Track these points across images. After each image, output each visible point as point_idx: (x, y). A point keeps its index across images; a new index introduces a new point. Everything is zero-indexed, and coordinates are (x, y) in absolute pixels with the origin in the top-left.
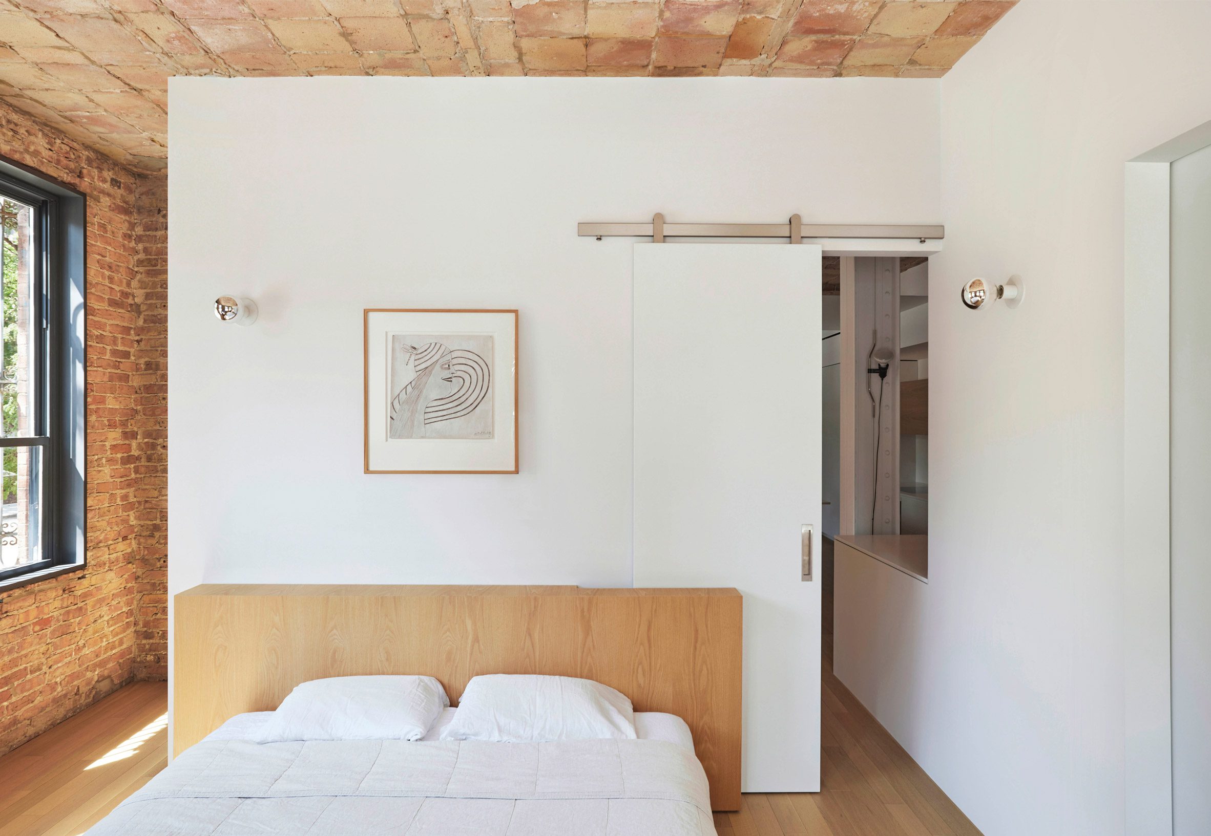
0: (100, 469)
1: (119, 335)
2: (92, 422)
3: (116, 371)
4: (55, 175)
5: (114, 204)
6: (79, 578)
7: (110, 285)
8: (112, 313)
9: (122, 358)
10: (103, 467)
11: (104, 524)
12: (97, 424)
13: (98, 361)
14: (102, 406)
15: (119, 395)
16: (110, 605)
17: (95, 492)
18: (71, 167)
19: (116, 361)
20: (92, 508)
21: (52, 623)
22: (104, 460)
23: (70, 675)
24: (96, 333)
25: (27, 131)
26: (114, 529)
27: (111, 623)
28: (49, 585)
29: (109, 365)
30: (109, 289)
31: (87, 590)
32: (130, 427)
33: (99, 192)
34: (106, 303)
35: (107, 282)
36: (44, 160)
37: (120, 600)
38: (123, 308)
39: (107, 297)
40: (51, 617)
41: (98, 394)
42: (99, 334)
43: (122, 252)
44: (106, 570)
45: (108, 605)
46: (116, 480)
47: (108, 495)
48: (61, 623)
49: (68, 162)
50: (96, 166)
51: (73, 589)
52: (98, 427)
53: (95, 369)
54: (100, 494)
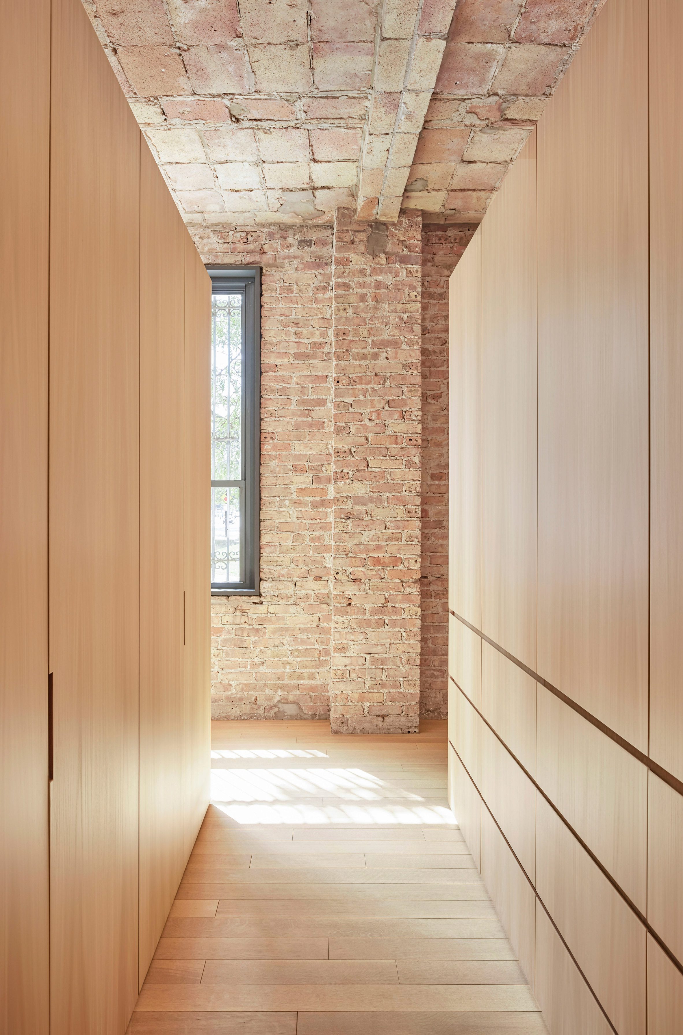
0: (281, 509)
1: (310, 385)
2: (272, 467)
3: (305, 419)
4: (232, 262)
5: (303, 263)
6: (254, 603)
7: (297, 340)
8: (299, 365)
9: (315, 406)
10: (285, 508)
11: (287, 561)
12: (278, 469)
13: (280, 412)
14: (285, 453)
15: (308, 442)
16: (295, 636)
17: (276, 529)
18: (249, 249)
19: (306, 410)
20: (272, 544)
21: (223, 633)
22: (287, 502)
23: (244, 684)
24: (278, 387)
25: (200, 238)
26: (299, 567)
27: (296, 654)
28: (219, 601)
29: (295, 414)
30: (295, 345)
31: (264, 615)
32: (325, 472)
33: (284, 259)
34: (292, 358)
35: (293, 338)
36: (219, 253)
37: (310, 636)
38: (316, 358)
39: (292, 352)
40: (222, 628)
41: (280, 442)
42: (282, 387)
43: (314, 306)
44: (289, 603)
45: (294, 636)
46: (305, 521)
47: (292, 534)
48: (233, 636)
49: (245, 246)
50: (279, 236)
51: (247, 611)
52: (279, 471)
53: (277, 419)
54: (282, 533)
